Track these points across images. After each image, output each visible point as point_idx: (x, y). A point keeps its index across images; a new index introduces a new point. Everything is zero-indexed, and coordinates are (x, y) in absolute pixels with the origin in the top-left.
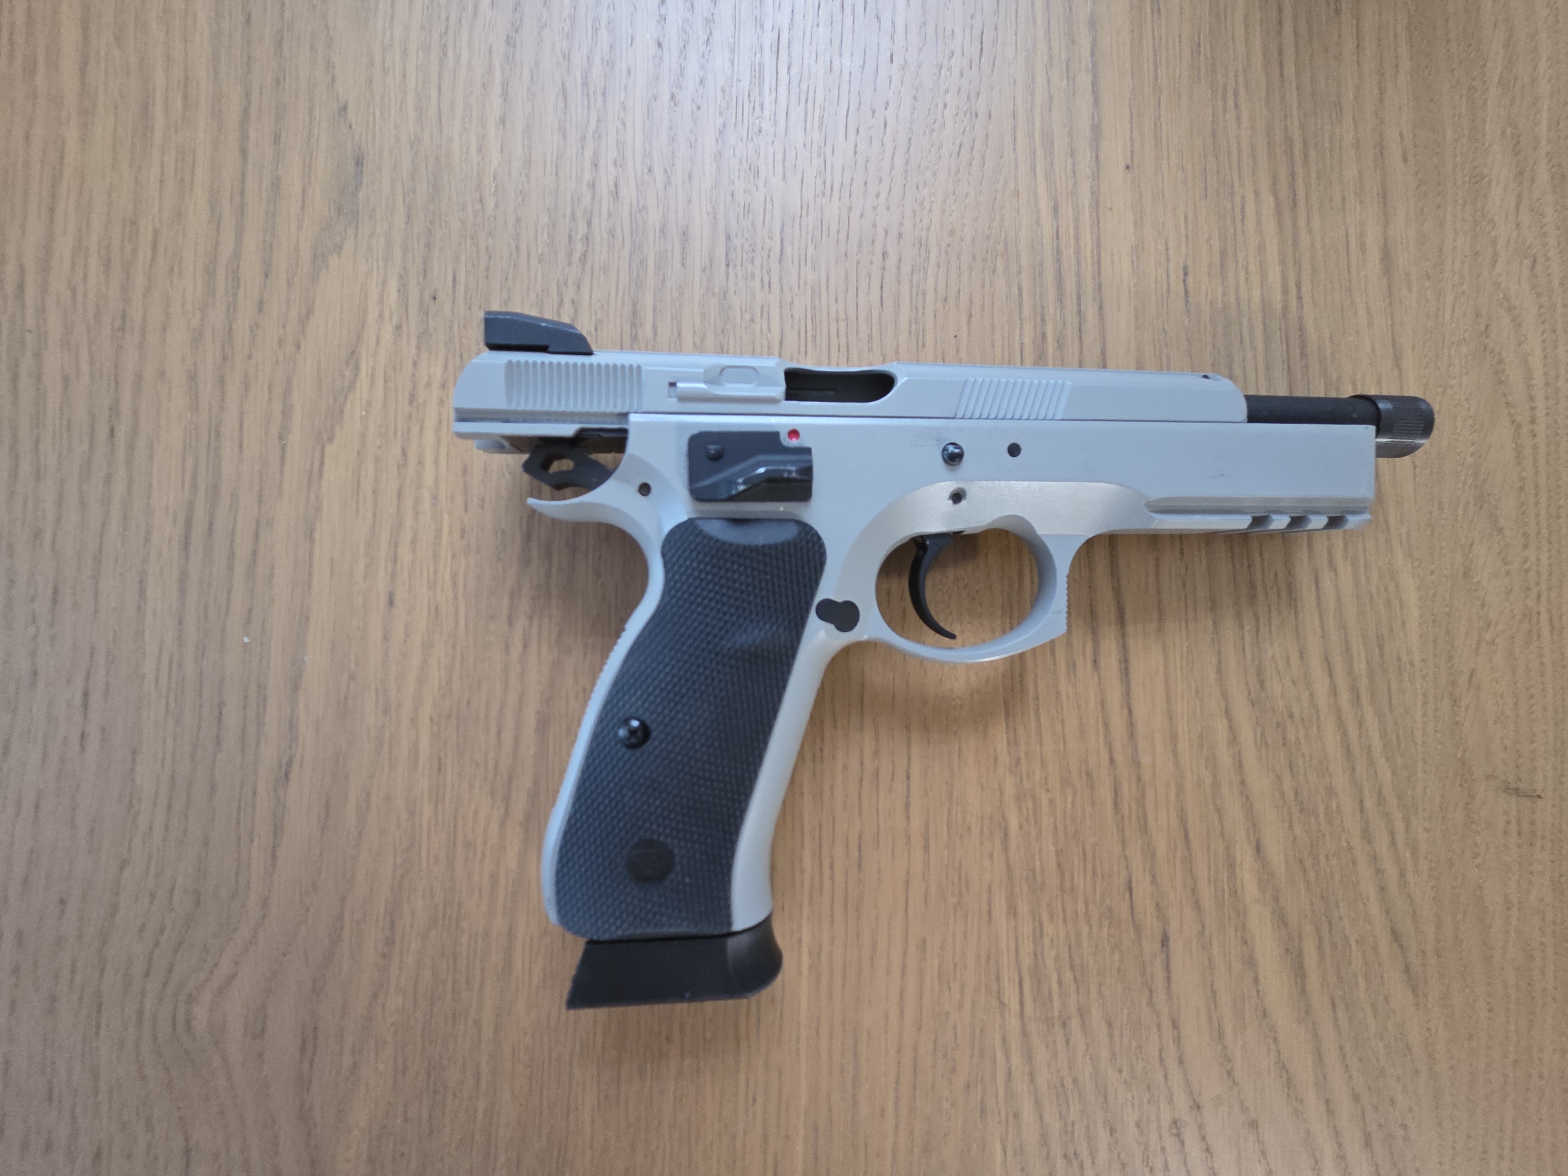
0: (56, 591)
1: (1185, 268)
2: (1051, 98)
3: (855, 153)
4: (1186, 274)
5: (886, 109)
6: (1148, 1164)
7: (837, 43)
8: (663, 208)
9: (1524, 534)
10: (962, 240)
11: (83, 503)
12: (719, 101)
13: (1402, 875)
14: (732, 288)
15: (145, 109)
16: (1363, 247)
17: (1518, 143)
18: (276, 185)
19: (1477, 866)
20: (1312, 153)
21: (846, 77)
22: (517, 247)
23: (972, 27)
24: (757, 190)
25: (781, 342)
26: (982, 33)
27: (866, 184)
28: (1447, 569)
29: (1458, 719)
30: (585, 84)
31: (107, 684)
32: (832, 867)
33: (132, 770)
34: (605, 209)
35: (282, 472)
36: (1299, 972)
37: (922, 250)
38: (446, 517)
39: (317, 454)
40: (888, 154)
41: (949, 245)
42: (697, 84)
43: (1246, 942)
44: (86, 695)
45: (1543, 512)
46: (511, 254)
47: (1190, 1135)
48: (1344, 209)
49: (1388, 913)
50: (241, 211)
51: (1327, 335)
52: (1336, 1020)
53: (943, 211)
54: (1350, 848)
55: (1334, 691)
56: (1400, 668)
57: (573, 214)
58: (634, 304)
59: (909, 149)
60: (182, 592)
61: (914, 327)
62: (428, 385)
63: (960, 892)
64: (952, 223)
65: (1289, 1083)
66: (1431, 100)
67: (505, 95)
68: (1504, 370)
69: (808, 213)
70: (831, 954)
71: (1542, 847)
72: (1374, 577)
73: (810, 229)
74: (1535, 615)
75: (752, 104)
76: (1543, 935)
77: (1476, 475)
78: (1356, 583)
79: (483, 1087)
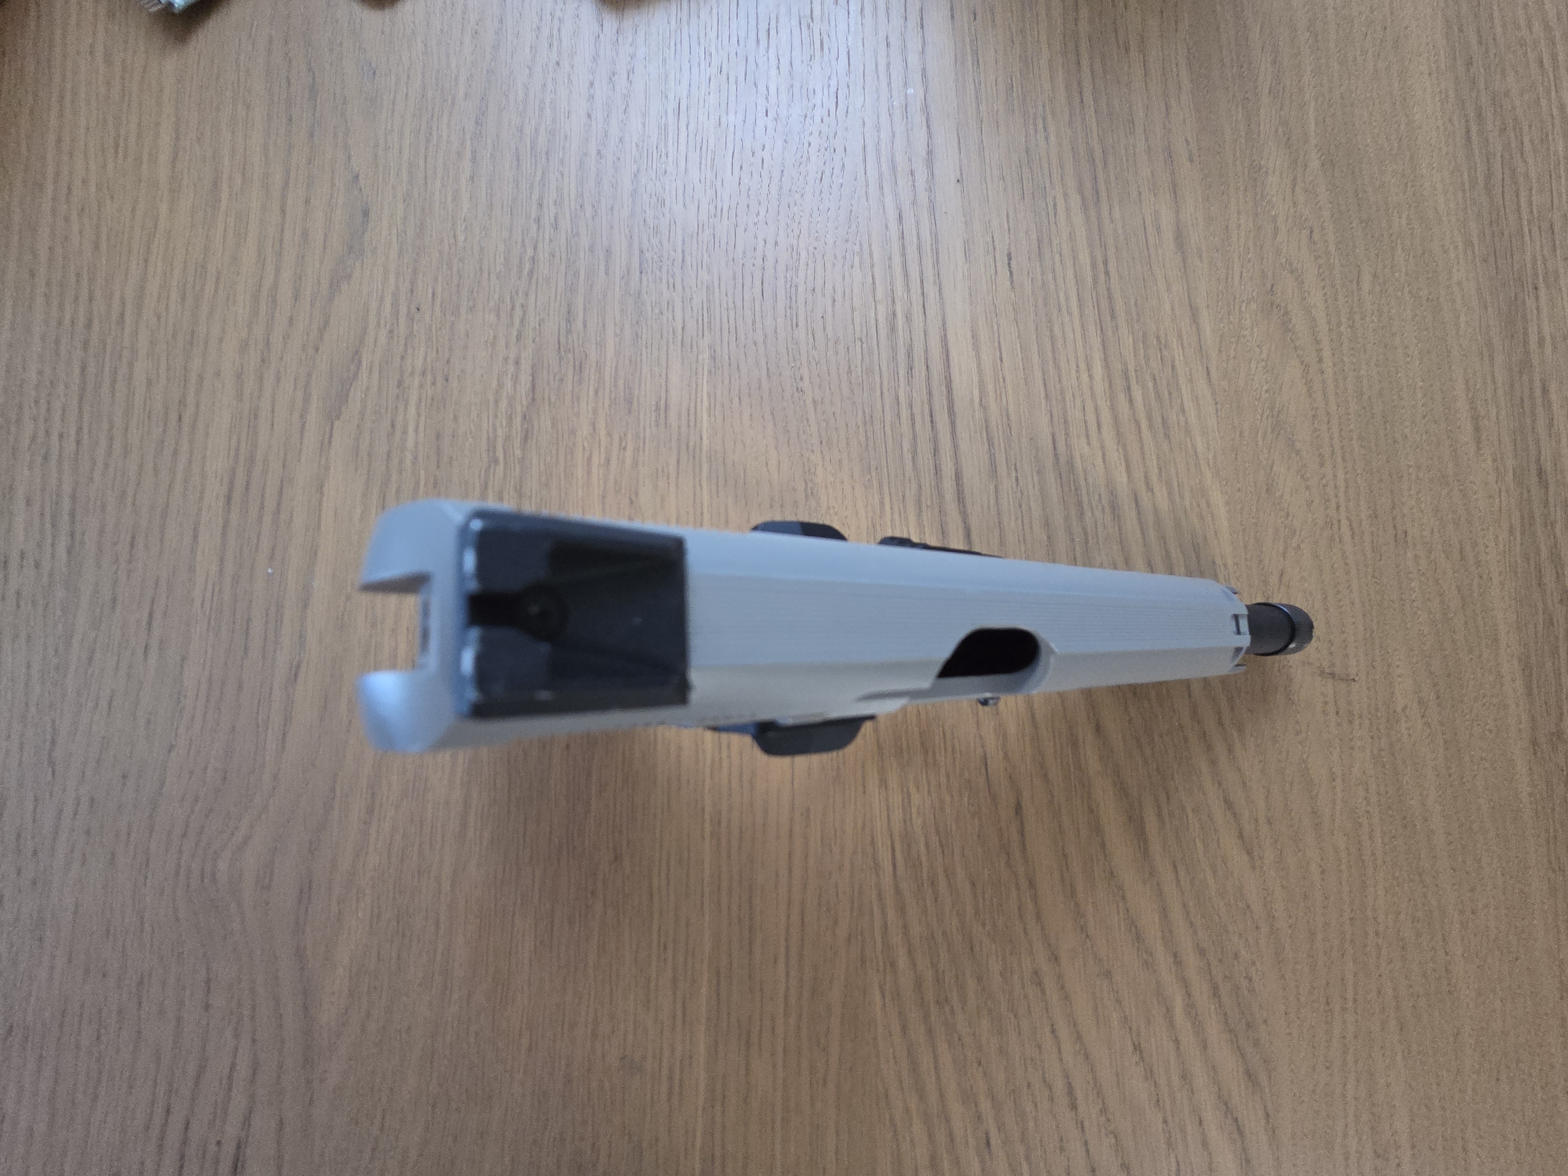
0: (133, 537)
1: (1009, 255)
2: (893, 132)
3: (740, 184)
4: (1010, 259)
5: (763, 150)
6: (1012, 1009)
7: (724, 105)
8: (592, 234)
9: (1319, 456)
10: (826, 244)
11: (156, 471)
12: (634, 153)
13: (1231, 750)
14: (644, 290)
15: (216, 185)
16: (1159, 231)
17: (1289, 138)
18: (305, 235)
19: (1300, 742)
20: (1111, 160)
21: (732, 129)
22: (481, 269)
23: (829, 86)
24: (663, 216)
25: (683, 328)
26: (837, 89)
27: (748, 206)
28: (1251, 486)
30: (533, 148)
31: (166, 607)
33: (181, 674)
34: (547, 236)
35: (301, 444)
36: (1142, 837)
37: (794, 254)
38: (422, 472)
39: (328, 429)
40: (765, 185)
41: (815, 249)
42: (617, 142)
43: (1092, 811)
44: (151, 614)
45: (1336, 436)
46: (476, 274)
47: (1049, 983)
48: (1140, 201)
49: (1220, 784)
50: (279, 254)
52: (1178, 881)
53: (810, 223)
54: (1181, 727)
56: (1215, 570)
57: (523, 242)
58: (568, 306)
59: (781, 179)
60: (224, 534)
61: (789, 311)
62: (412, 373)
64: (817, 232)
65: (1139, 938)
66: (1211, 112)
67: (474, 160)
68: (1290, 320)
69: (703, 230)
70: (729, 821)
71: (1360, 724)
72: (1187, 494)
73: (705, 242)
74: (1335, 522)
75: (659, 153)
76: (1368, 804)
77: (1272, 409)
78: (1172, 501)
79: (442, 932)
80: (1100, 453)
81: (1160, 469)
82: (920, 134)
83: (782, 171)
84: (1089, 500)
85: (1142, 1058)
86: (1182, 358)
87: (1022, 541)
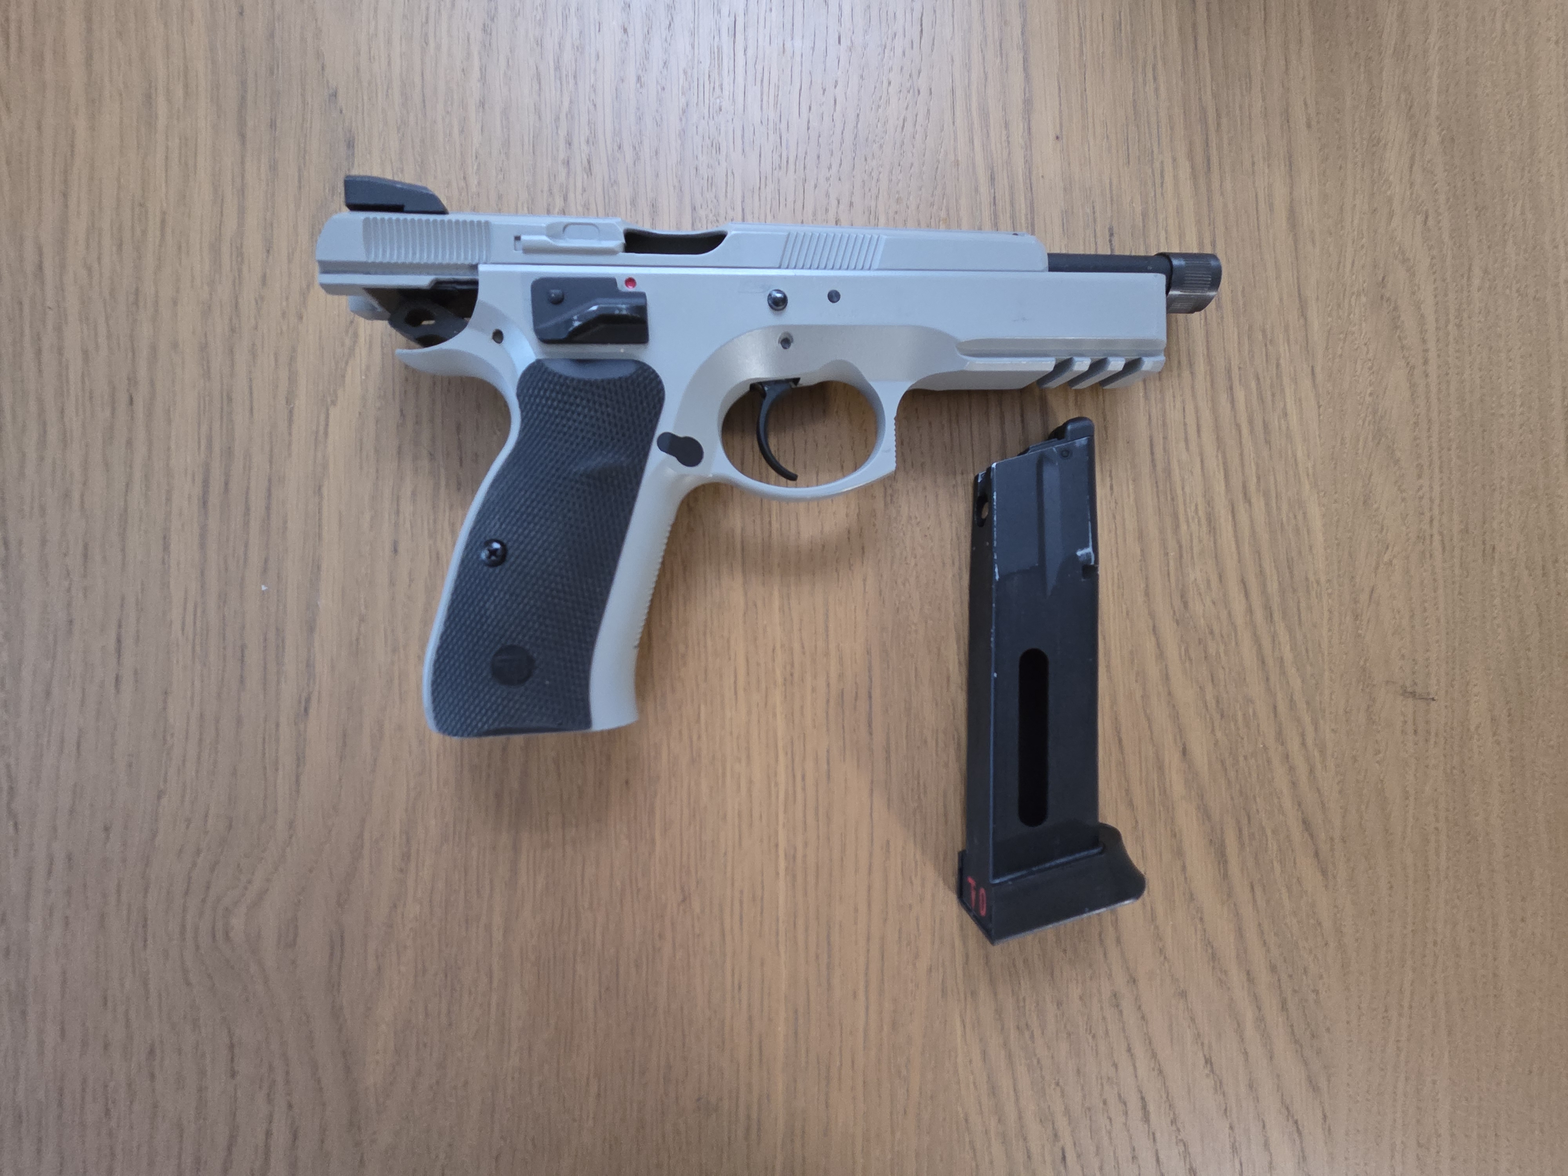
0: (86, 547)
1: (1111, 230)
2: (986, 74)
3: (808, 128)
4: (1111, 235)
5: (835, 87)
6: (1091, 1032)
7: (788, 26)
8: (633, 183)
9: (1417, 466)
10: (908, 208)
11: (107, 466)
12: (681, 83)
13: (1312, 771)
15: (149, 99)
16: (1271, 207)
17: (1411, 107)
18: (273, 168)
19: (1378, 762)
20: (1224, 121)
21: (798, 58)
23: (912, 10)
24: (719, 164)
26: (922, 15)
27: (819, 157)
28: (1349, 498)
29: (1360, 632)
30: (557, 68)
31: (138, 631)
32: (803, 778)
33: (165, 709)
34: (579, 184)
35: (290, 434)
36: (1222, 858)
39: (322, 417)
40: (838, 131)
41: (896, 212)
42: (661, 67)
43: (1175, 836)
44: (119, 641)
45: (1435, 445)
47: (1127, 1005)
48: (1253, 172)
49: (1299, 805)
50: (242, 192)
51: (1240, 289)
52: (1255, 901)
53: (890, 181)
54: (1265, 748)
55: (1250, 610)
56: (1308, 587)
57: (550, 191)
59: (857, 124)
60: (203, 546)
63: (919, 797)
64: (898, 192)
65: (1214, 957)
66: (1332, 71)
67: (483, 80)
68: (1399, 317)
69: (766, 185)
70: (805, 856)
71: (1435, 743)
72: (1285, 507)
73: (769, 199)
74: (1428, 537)
75: (712, 85)
76: (1437, 820)
77: (1375, 413)
78: (1269, 513)
79: (495, 984)
80: (1198, 460)
81: (1258, 478)
82: (1016, 77)
83: (858, 115)
84: (1185, 511)
85: (1212, 1071)
86: (1288, 355)
87: (1114, 555)
